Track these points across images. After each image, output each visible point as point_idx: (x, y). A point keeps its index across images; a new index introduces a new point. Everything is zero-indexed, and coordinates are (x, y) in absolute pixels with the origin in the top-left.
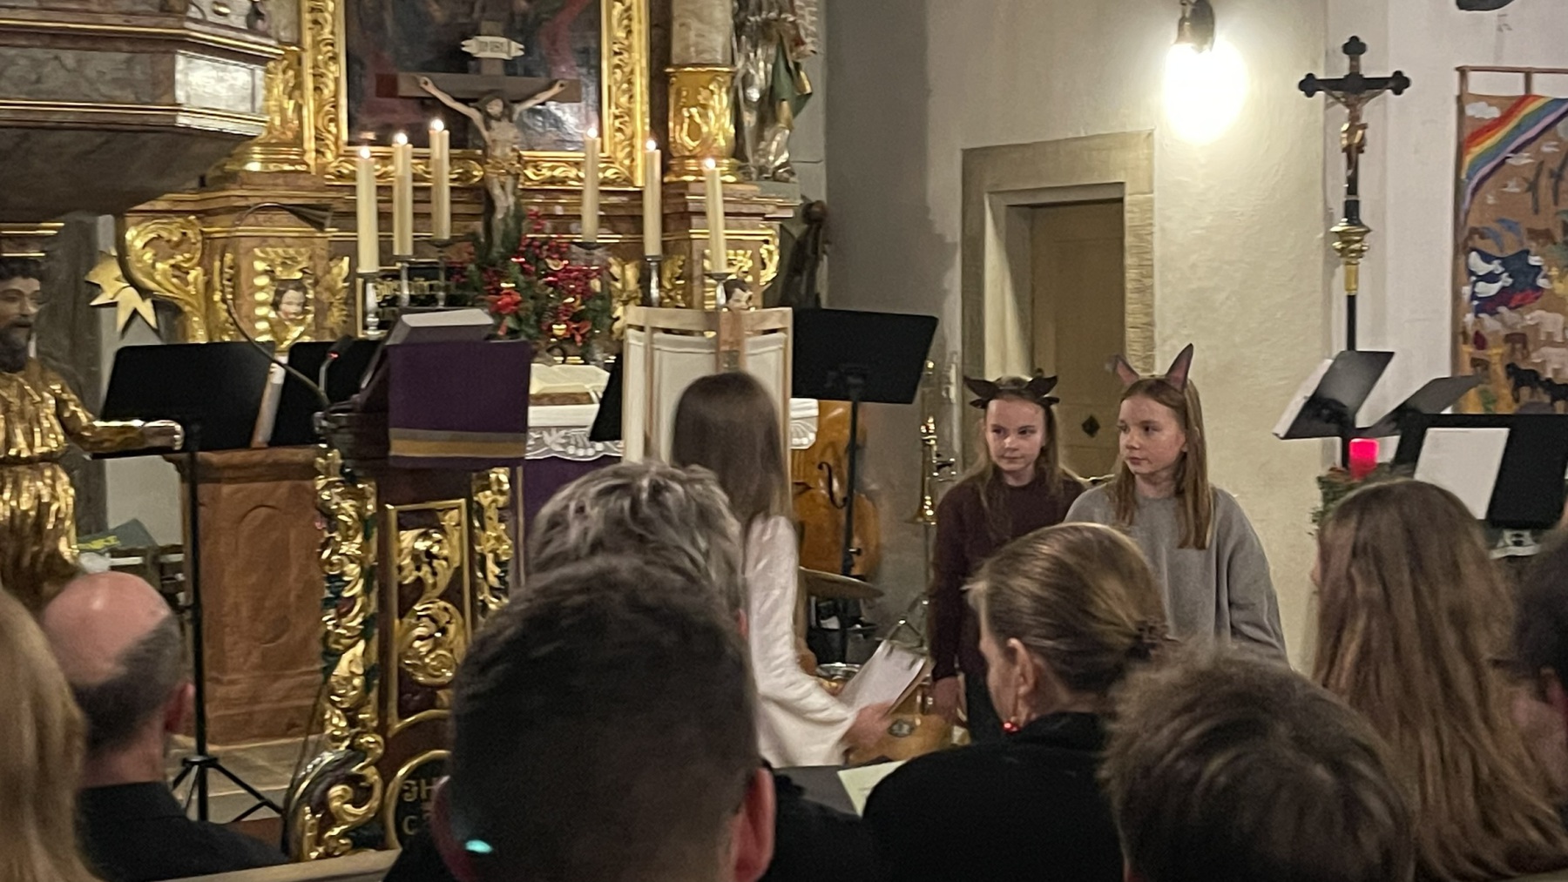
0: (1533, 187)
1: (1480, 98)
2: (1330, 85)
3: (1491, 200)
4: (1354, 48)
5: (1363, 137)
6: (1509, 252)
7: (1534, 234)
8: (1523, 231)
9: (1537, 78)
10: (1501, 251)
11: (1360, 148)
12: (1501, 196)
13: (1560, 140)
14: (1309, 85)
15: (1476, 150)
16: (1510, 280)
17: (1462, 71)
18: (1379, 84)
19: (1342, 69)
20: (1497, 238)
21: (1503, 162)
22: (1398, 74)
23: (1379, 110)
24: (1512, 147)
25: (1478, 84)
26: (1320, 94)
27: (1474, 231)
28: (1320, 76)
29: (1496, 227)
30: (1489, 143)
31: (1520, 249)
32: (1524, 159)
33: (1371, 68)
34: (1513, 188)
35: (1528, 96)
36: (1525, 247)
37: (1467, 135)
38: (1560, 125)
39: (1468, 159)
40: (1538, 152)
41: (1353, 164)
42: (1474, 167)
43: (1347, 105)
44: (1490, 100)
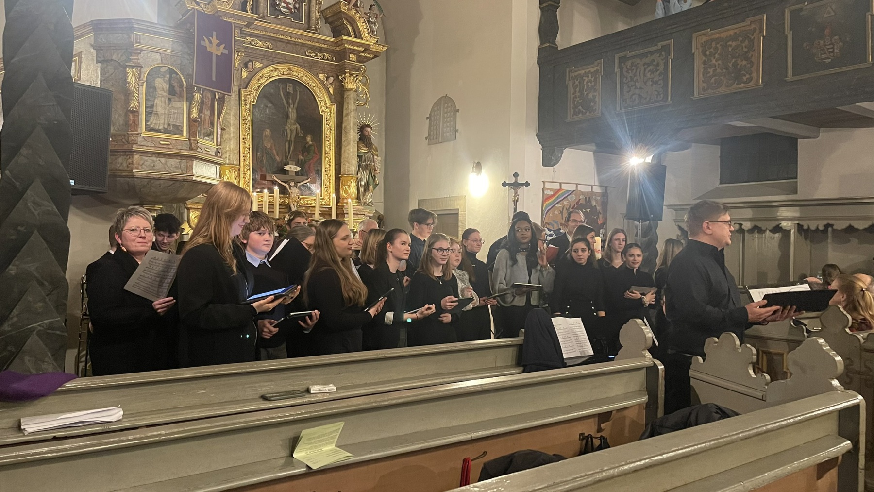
0: (562, 212)
1: (548, 189)
2: (510, 184)
3: (551, 215)
4: (516, 175)
5: (518, 198)
6: (555, 229)
7: (562, 224)
8: (559, 224)
9: (563, 184)
10: (553, 228)
11: (517, 201)
12: (553, 214)
13: (568, 200)
14: (504, 184)
15: (547, 202)
16: (555, 236)
17: (544, 182)
18: (522, 184)
19: (513, 181)
20: (553, 225)
21: (554, 205)
22: (527, 182)
23: (522, 191)
24: (556, 202)
25: (547, 185)
26: (507, 187)
27: (546, 223)
28: (507, 182)
29: (552, 222)
30: (550, 201)
31: (558, 228)
32: (559, 205)
33: (520, 180)
34: (556, 212)
35: (561, 189)
36: (560, 228)
37: (545, 199)
38: (569, 197)
39: (545, 205)
40: (563, 203)
41: (515, 205)
42: (547, 206)
43: (514, 189)
44: (551, 190)
